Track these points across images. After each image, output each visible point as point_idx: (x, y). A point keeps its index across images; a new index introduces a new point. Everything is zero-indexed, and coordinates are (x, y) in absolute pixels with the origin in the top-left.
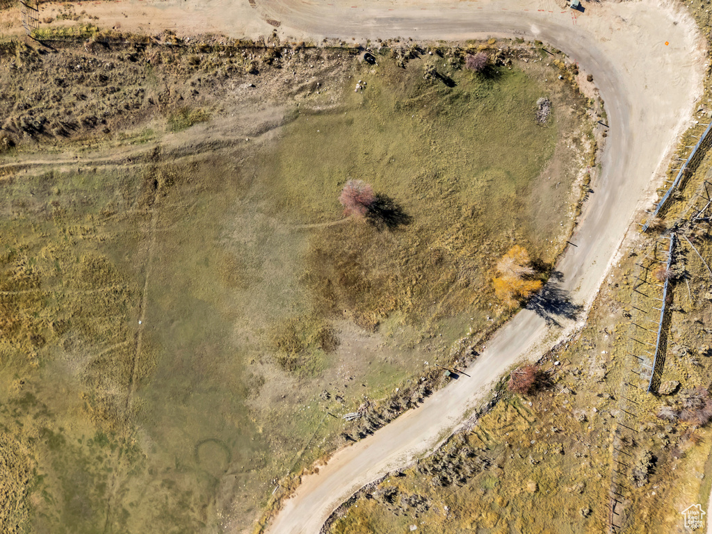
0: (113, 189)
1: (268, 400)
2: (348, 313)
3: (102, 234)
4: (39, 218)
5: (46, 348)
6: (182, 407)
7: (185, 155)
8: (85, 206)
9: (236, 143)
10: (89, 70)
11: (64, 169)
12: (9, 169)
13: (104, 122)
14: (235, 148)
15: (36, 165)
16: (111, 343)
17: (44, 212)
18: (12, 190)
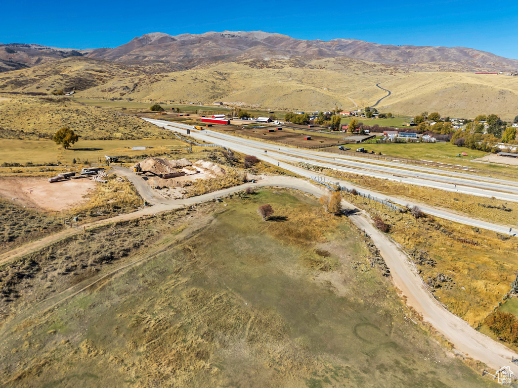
0: (170, 260)
1: (343, 287)
2: (314, 242)
3: (184, 280)
4: (140, 293)
5: (212, 356)
6: (321, 325)
7: (190, 237)
8: (163, 274)
9: (205, 227)
10: (120, 234)
11: (138, 264)
12: (105, 279)
13: (143, 244)
14: (208, 228)
15: (121, 270)
16: (245, 324)
17: (141, 288)
18: (113, 288)
